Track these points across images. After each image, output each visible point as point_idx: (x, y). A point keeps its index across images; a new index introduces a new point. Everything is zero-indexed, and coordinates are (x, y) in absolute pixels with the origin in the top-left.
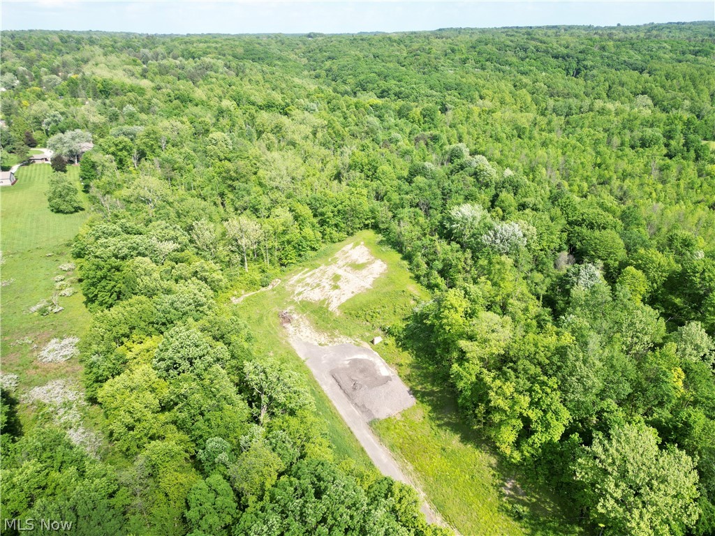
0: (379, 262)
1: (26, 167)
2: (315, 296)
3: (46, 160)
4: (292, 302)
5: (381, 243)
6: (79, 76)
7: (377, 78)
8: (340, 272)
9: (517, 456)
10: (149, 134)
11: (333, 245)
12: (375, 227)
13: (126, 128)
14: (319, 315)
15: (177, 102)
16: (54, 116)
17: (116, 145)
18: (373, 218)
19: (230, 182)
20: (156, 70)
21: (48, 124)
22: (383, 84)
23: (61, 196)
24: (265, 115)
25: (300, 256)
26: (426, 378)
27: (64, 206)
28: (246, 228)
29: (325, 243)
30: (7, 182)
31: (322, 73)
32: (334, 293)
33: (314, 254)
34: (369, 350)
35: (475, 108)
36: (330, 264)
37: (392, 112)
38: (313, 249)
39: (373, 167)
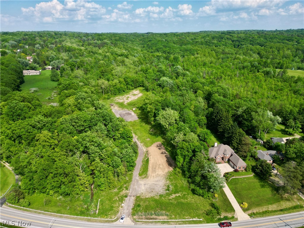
0: (141, 94)
1: (43, 71)
2: (121, 101)
3: (50, 69)
4: (115, 102)
5: (143, 90)
6: (61, 45)
7: (163, 47)
8: (129, 96)
9: (154, 123)
10: (81, 61)
11: (130, 91)
12: (143, 86)
13: (74, 60)
14: (121, 105)
15: (91, 53)
16: (53, 56)
17: (71, 64)
18: (143, 83)
19: (103, 74)
20: (87, 44)
21: (51, 59)
22: (164, 49)
23: (54, 76)
24: (119, 57)
25: (120, 92)
26: (142, 115)
27: (55, 79)
28: (104, 83)
29: (127, 90)
30: (38, 74)
31: (145, 46)
32: (126, 100)
33: (124, 92)
34: (131, 111)
35: (193, 57)
36: (128, 95)
37: (163, 58)
38: (124, 91)
39: (147, 71)
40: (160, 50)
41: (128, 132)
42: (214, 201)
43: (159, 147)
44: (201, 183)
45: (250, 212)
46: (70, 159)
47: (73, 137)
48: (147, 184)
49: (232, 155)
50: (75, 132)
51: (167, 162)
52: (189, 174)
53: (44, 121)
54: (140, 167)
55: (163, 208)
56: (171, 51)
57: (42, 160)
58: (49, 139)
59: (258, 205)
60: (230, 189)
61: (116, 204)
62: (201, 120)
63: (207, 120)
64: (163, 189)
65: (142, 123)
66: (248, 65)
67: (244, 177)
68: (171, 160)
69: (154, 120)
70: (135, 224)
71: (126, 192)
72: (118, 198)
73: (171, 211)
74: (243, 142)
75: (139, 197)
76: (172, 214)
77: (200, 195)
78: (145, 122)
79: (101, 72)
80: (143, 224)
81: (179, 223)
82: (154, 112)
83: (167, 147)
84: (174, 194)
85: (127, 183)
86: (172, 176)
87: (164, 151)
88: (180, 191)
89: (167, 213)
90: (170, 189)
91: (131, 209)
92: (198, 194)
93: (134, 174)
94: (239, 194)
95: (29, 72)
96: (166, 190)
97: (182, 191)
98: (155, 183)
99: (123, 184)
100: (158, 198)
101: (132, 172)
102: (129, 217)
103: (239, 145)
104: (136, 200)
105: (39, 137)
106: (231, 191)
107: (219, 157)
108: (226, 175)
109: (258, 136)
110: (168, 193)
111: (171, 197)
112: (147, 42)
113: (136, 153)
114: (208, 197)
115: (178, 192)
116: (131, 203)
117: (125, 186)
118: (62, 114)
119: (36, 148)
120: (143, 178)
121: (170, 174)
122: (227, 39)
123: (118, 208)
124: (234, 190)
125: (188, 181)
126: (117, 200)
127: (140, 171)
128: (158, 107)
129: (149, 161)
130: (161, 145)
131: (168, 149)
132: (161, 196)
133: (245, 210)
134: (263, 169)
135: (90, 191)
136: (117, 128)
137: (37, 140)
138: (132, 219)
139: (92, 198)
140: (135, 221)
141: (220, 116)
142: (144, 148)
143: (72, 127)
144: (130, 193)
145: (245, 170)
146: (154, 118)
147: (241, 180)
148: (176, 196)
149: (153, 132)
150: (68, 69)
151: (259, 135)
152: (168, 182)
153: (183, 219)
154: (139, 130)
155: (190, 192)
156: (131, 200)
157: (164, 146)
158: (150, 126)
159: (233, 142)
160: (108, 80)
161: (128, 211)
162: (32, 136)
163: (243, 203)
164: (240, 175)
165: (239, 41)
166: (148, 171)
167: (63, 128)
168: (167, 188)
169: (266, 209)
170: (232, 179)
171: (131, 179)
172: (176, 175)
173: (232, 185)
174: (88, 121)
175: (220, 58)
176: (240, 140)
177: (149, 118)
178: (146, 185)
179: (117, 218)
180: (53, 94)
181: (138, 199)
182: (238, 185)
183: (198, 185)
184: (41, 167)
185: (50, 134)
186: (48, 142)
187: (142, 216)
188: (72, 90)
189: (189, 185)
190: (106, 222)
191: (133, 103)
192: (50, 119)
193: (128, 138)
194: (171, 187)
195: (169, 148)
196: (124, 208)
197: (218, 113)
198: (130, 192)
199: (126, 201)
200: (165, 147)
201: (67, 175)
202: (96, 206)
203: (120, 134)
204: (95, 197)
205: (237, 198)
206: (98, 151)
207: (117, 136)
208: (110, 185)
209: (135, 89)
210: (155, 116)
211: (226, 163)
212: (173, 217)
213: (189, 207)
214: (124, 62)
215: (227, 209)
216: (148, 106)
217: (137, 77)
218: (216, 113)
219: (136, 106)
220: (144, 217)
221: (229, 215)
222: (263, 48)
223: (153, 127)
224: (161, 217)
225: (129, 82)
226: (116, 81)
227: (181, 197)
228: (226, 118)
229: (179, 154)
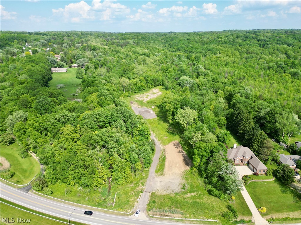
0: (160, 92)
1: (70, 68)
2: (141, 99)
3: (75, 67)
4: (135, 100)
5: (163, 89)
6: (87, 45)
7: (185, 46)
8: (149, 94)
10: (105, 60)
11: (150, 89)
12: (163, 85)
13: (98, 58)
14: (141, 103)
15: (115, 52)
16: (79, 55)
17: (95, 63)
18: (163, 82)
20: (111, 43)
21: (77, 57)
22: (186, 49)
23: (79, 74)
24: (141, 56)
25: (140, 91)
26: (161, 113)
27: (80, 76)
28: (125, 81)
29: (147, 88)
30: (65, 71)
31: (167, 45)
32: (146, 99)
33: (144, 91)
34: (150, 109)
35: (215, 56)
36: (147, 93)
37: (184, 57)
38: (144, 89)
39: (167, 70)
40: (181, 49)
41: (147, 129)
42: (231, 203)
43: (176, 146)
44: (218, 184)
45: (269, 217)
46: (90, 152)
47: (94, 132)
48: (163, 182)
49: (252, 158)
50: (96, 127)
51: (184, 161)
52: (206, 175)
53: (68, 116)
54: (156, 164)
55: (178, 206)
56: (193, 51)
57: (65, 152)
58: (72, 133)
59: (278, 211)
60: (249, 193)
61: (132, 199)
62: (221, 121)
63: (227, 121)
64: (179, 187)
65: (160, 121)
66: (274, 65)
67: (263, 181)
68: (187, 159)
69: (172, 119)
70: (150, 219)
71: (142, 187)
72: (134, 193)
73: (185, 209)
74: (265, 145)
75: (155, 193)
76: (186, 213)
77: (216, 196)
78: (163, 120)
79: (123, 71)
80: (157, 220)
81: (193, 222)
82: (173, 111)
84: (190, 193)
85: (143, 179)
86: (188, 175)
87: (181, 149)
88: (196, 191)
89: (182, 212)
90: (185, 188)
91: (146, 205)
92: (215, 195)
93: (150, 170)
94: (258, 198)
95: (56, 70)
96: (182, 189)
97: (198, 191)
98: (171, 181)
99: (139, 180)
100: (173, 196)
101: (149, 168)
102: (144, 212)
103: (260, 148)
104: (151, 196)
105: (63, 130)
106: (249, 194)
107: (238, 159)
108: (245, 178)
109: (282, 140)
110: (183, 191)
111: (186, 196)
112: (169, 41)
113: (153, 150)
114: (224, 199)
115: (193, 192)
116: (147, 199)
117: (141, 181)
118: (85, 110)
119: (60, 141)
120: (159, 175)
121: (187, 173)
122: (252, 38)
123: (134, 202)
124: (253, 193)
125: (204, 181)
126: (133, 195)
127: (157, 168)
128: (177, 106)
129: (166, 159)
130: (178, 144)
131: (186, 148)
132: (176, 194)
133: (263, 215)
134: (285, 174)
135: (108, 184)
136: (136, 125)
137: (61, 133)
138: (147, 214)
139: (109, 191)
140: (149, 216)
141: (240, 117)
142: (161, 146)
143: (93, 122)
145: (265, 174)
146: (172, 117)
147: (260, 184)
148: (191, 196)
149: (171, 131)
150: (92, 67)
151: (283, 138)
152: (184, 181)
153: (198, 219)
154: (157, 128)
155: (206, 192)
156: (147, 196)
157: (181, 145)
158: (168, 125)
159: (253, 144)
160: (129, 78)
161: (143, 206)
162: (57, 129)
163: (262, 207)
164: (260, 179)
165: (265, 41)
166: (164, 168)
167: (85, 123)
168: (182, 187)
169: (287, 216)
170: (252, 182)
171: (147, 175)
172: (192, 175)
173: (251, 189)
174: (108, 117)
175: (243, 58)
176: (262, 143)
177: (167, 117)
179: (132, 212)
180: (77, 90)
181: (153, 195)
182: (257, 189)
183: (215, 186)
184: (64, 159)
185: (73, 128)
186: (71, 135)
187: (156, 212)
188: (95, 88)
189: (205, 185)
190: (122, 215)
191: (153, 101)
192: (73, 114)
193: (146, 135)
194: (187, 186)
196: (139, 203)
197: (238, 114)
198: (146, 188)
199: (141, 196)
200: (183, 146)
201: (87, 167)
202: (113, 199)
203: (138, 131)
204: (112, 190)
205: (255, 202)
206: (117, 146)
207: (135, 133)
208: (127, 180)
209: (155, 88)
210: (173, 114)
211: (245, 165)
212: (188, 215)
213: (204, 208)
214: (145, 61)
215: (244, 213)
216: (167, 105)
217: (157, 76)
218: (237, 114)
219: (156, 104)
220: (158, 213)
221: (246, 219)
222: (291, 47)
223: (171, 125)
224: (175, 215)
225: (149, 81)
226: (137, 79)
227: (196, 196)
228: (248, 119)
229: (196, 154)
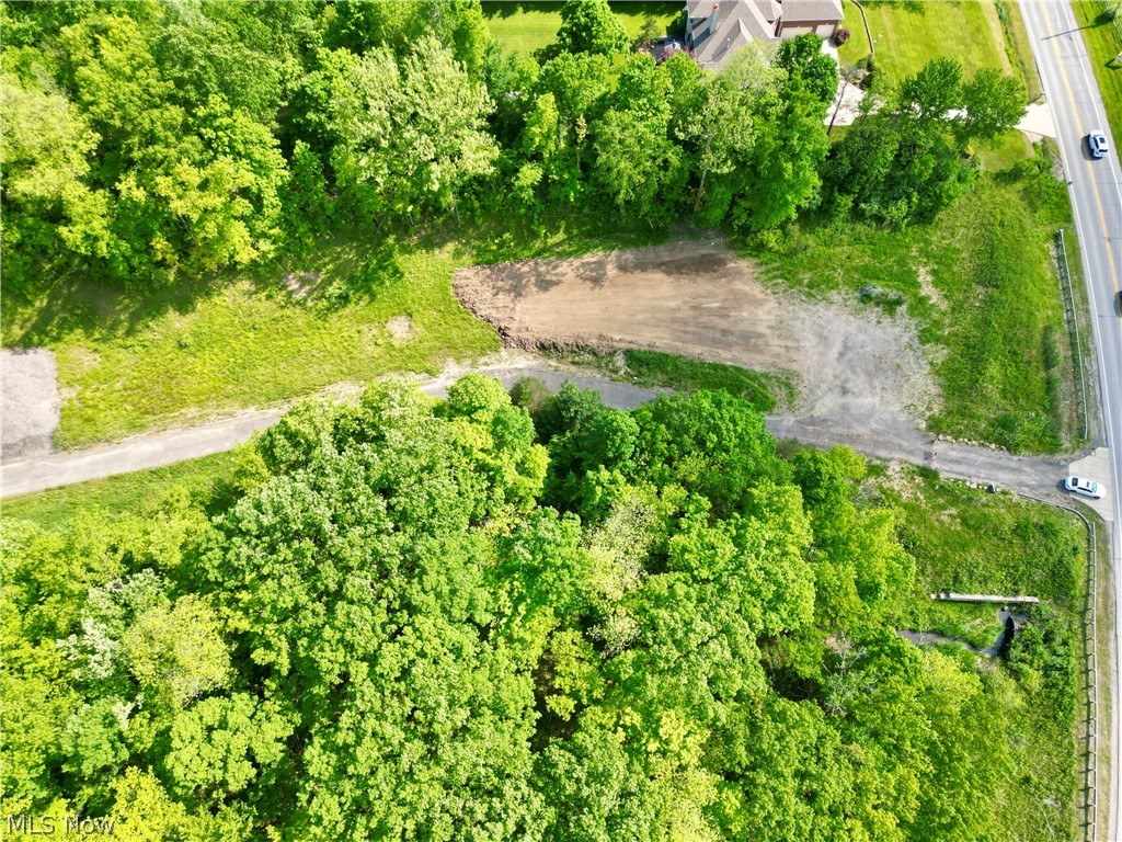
64: (879, 322)
71: (897, 476)
72: (943, 508)
75: (932, 421)
80: (1097, 418)
83: (538, 244)
84: (921, 286)
91: (1015, 458)
96: (890, 311)
97: (908, 258)
98: (837, 349)
100: (945, 351)
102: (1063, 463)
104: (956, 435)
110: (912, 309)
111: (940, 302)
115: (912, 273)
116: (973, 455)
120: (791, 395)
121: (782, 276)
123: (1017, 504)
126: (962, 512)
130: (498, 271)
131: (560, 244)
132: (926, 337)
144: (904, 457)
148: (934, 284)
149: (331, 282)
152: (834, 296)
156: (954, 454)
166: (736, 368)
168: (880, 309)
178: (849, 385)
181: (946, 426)
195: (550, 241)
200: (526, 253)
